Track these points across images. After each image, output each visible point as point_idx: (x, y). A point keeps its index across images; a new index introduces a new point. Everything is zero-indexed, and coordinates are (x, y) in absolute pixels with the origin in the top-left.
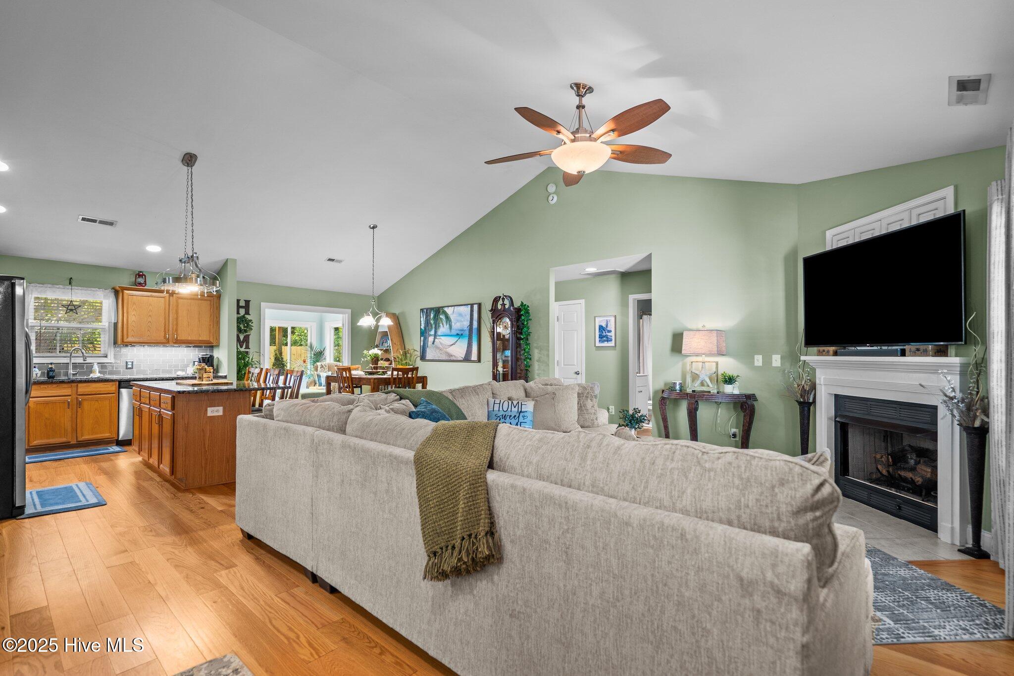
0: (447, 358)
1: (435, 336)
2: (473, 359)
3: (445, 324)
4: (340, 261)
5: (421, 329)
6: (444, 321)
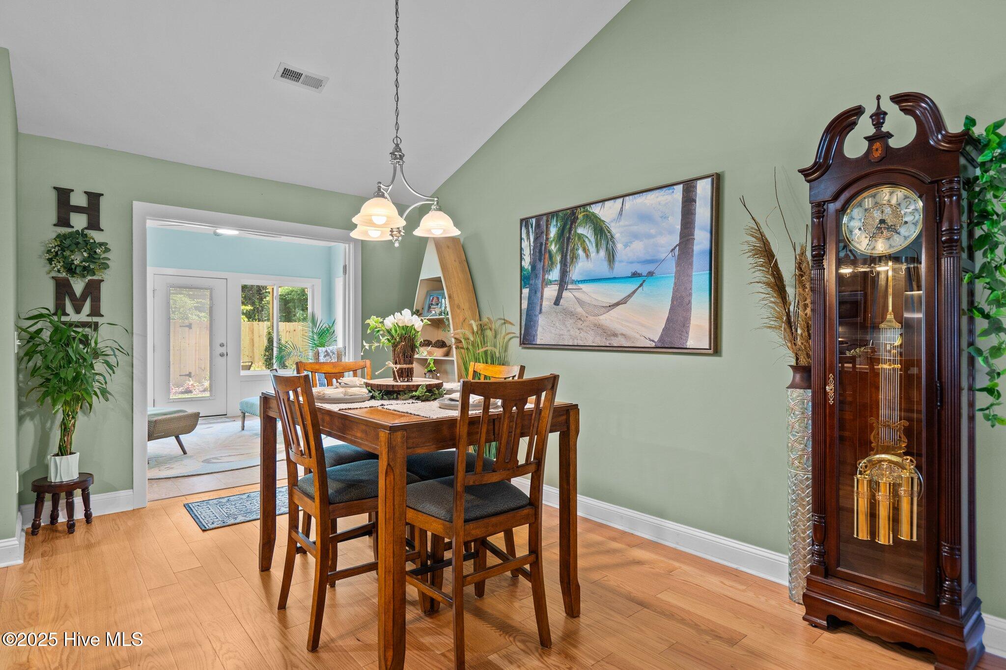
0: (599, 341)
1: (563, 283)
2: (691, 343)
3: (592, 248)
4: (316, 83)
5: (522, 268)
6: (590, 241)
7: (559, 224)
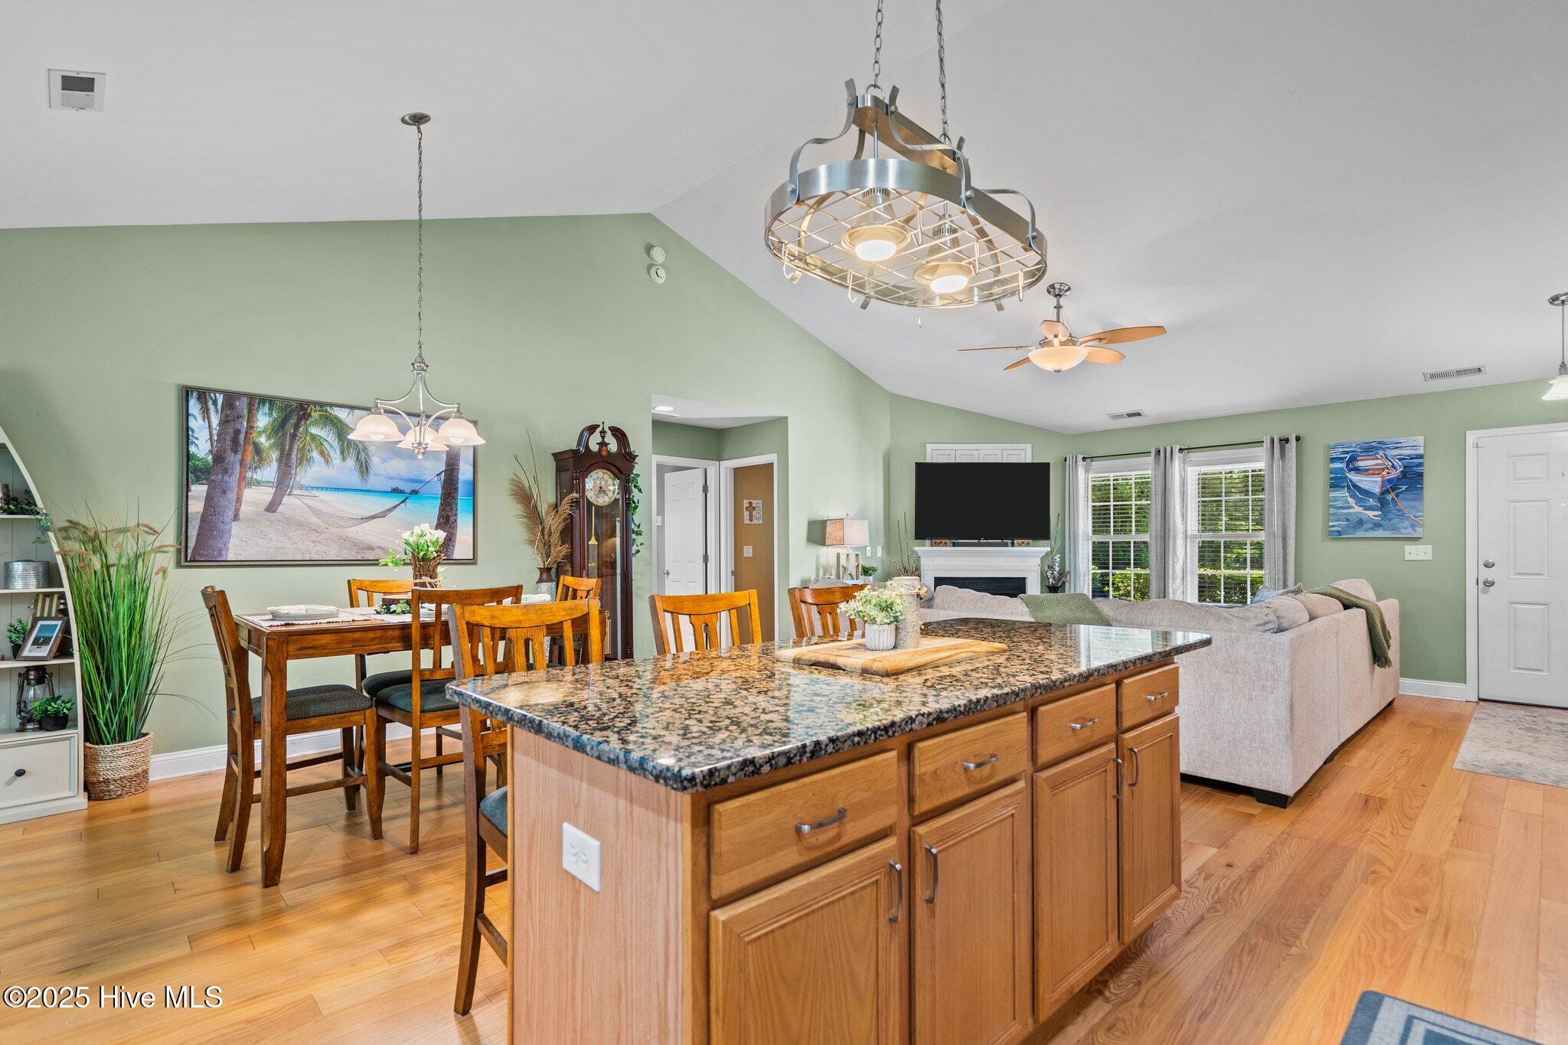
1: (283, 484)
2: (458, 555)
3: (335, 455)
5: (190, 458)
6: (331, 446)
7: (274, 414)
